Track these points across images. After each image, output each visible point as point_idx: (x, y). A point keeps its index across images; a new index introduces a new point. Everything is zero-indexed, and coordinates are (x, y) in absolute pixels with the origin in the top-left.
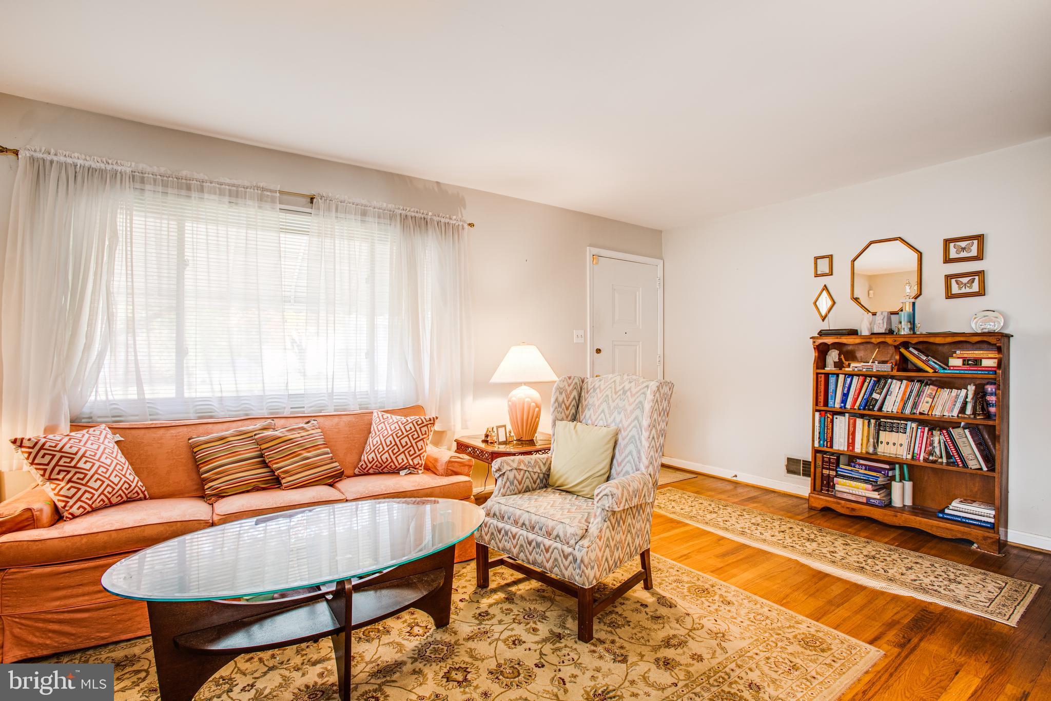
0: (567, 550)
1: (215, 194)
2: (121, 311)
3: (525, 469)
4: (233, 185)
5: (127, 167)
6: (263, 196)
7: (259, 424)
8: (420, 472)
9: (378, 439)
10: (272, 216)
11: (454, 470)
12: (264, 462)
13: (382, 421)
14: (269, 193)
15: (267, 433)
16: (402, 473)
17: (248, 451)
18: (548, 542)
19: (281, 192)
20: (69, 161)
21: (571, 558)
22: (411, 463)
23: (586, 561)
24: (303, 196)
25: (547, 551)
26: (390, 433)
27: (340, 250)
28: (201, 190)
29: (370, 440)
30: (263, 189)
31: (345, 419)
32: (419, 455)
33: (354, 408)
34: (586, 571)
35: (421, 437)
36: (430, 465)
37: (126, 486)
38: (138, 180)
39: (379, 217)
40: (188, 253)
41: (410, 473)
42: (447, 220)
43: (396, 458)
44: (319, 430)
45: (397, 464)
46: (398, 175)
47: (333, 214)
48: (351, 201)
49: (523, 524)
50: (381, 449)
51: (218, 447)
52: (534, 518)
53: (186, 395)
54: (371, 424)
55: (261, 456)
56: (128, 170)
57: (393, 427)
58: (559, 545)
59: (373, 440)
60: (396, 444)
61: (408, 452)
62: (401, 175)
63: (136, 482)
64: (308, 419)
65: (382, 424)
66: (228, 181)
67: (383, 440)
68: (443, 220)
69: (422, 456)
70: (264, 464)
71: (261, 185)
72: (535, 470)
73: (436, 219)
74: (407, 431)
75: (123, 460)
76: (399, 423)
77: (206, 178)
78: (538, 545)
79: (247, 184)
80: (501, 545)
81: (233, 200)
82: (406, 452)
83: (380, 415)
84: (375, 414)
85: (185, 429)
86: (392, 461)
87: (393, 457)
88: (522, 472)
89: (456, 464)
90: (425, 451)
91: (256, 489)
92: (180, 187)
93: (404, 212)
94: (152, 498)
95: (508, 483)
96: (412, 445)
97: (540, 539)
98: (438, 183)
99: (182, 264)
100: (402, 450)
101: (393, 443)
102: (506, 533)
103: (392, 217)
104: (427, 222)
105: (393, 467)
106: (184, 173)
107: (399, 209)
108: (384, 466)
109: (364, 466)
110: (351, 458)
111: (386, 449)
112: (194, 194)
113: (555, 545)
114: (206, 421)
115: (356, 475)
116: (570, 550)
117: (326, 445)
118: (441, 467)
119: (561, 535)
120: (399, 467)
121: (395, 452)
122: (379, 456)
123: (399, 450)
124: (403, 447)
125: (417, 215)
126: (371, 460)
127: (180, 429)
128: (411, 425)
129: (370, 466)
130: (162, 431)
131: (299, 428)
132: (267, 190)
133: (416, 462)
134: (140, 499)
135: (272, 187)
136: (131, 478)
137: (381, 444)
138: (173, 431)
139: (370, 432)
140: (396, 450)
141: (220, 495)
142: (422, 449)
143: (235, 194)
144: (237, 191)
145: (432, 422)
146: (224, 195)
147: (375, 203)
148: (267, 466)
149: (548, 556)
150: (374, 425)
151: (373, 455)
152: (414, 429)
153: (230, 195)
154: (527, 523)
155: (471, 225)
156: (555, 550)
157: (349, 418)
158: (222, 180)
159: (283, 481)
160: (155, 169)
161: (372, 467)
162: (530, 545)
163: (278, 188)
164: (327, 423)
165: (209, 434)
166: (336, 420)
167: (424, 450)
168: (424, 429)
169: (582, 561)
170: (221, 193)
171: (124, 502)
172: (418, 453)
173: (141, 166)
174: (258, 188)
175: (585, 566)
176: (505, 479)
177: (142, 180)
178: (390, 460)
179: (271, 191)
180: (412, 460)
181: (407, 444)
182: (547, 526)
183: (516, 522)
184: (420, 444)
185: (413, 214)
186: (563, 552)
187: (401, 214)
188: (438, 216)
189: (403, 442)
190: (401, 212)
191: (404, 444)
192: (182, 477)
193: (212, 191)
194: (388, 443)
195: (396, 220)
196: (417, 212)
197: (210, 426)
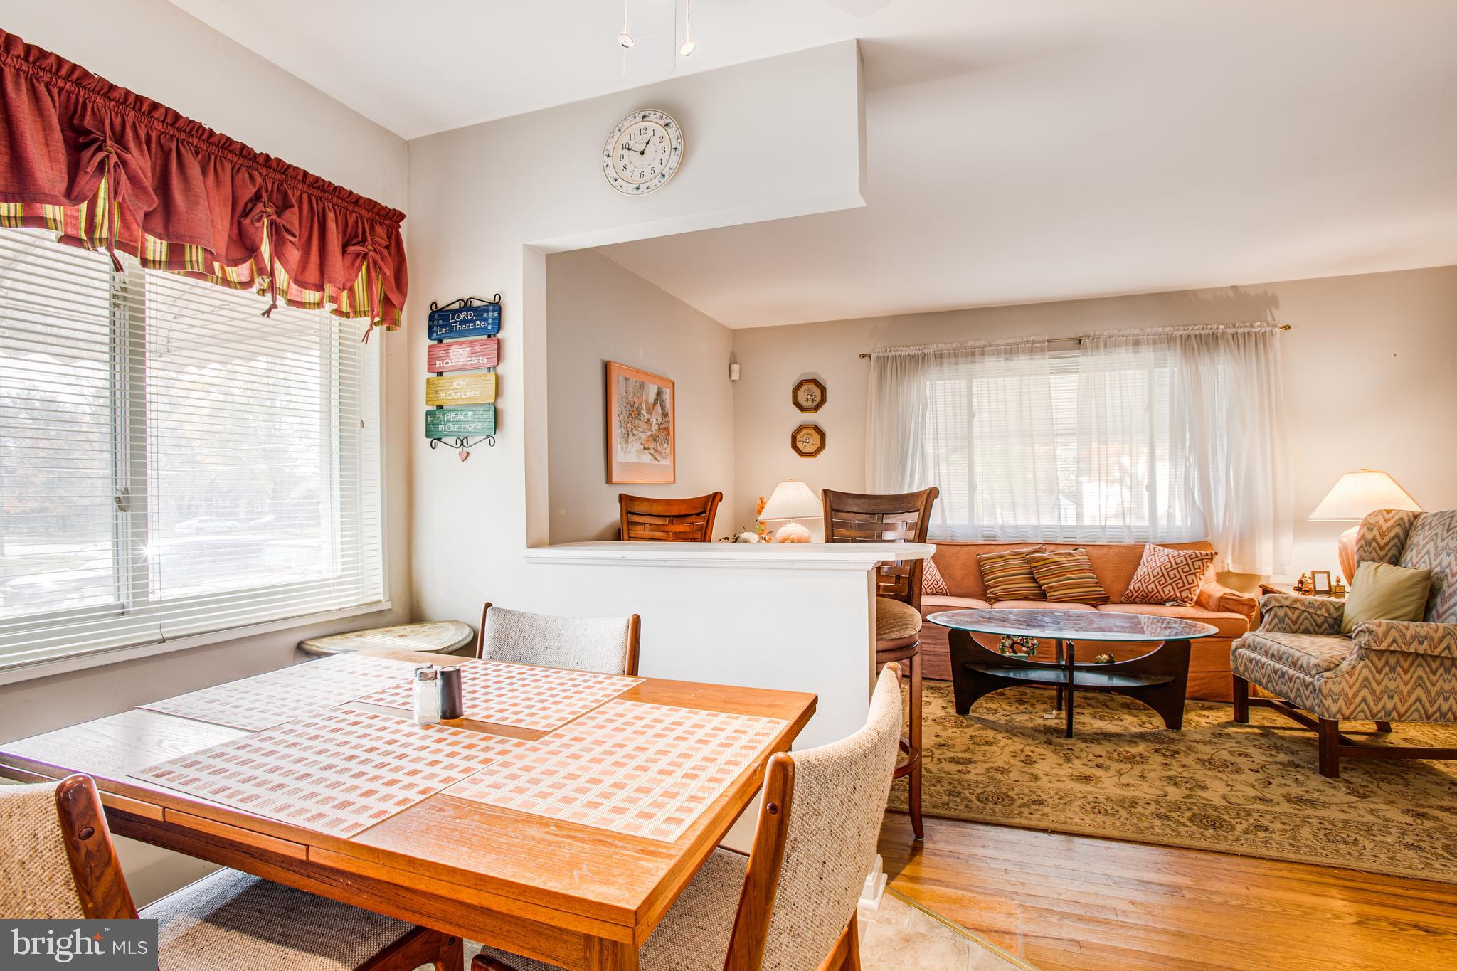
0: (1308, 679)
1: (993, 354)
2: (930, 449)
3: (1303, 608)
4: (1008, 344)
5: (930, 350)
6: (1033, 348)
7: (1031, 548)
8: (1188, 605)
9: (1145, 570)
10: (1043, 362)
11: (1229, 607)
12: (1033, 578)
13: (1153, 553)
14: (1038, 345)
15: (1036, 554)
16: (1168, 604)
17: (1021, 567)
18: (1291, 672)
19: (1049, 341)
20: (897, 354)
21: (1311, 687)
22: (1178, 595)
23: (1325, 690)
24: (1069, 339)
25: (1291, 681)
26: (1158, 564)
27: (1111, 381)
28: (983, 353)
29: (1139, 570)
30: (1033, 342)
31: (1116, 550)
32: (1189, 589)
33: (1129, 541)
34: (1324, 701)
35: (1193, 571)
36: (1204, 601)
37: (935, 582)
38: (939, 357)
39: (1154, 343)
40: (975, 407)
41: (1177, 605)
42: (1247, 330)
43: (1162, 589)
44: (1087, 557)
45: (1163, 595)
46: (1178, 292)
47: (1102, 349)
48: (1121, 333)
49: (1273, 655)
50: (1148, 579)
51: (998, 564)
52: (1283, 649)
53: (976, 523)
54: (1141, 556)
55: (1031, 573)
56: (932, 351)
57: (1162, 560)
58: (1301, 675)
59: (1141, 571)
60: (1163, 576)
61: (1177, 585)
62: (1182, 291)
63: (942, 583)
64: (1076, 547)
65: (1152, 557)
66: (1003, 342)
67: (1150, 571)
68: (1240, 331)
69: (1192, 590)
70: (1034, 580)
71: (1031, 339)
72: (1319, 613)
73: (1230, 331)
74: (1176, 564)
75: (934, 565)
76: (1170, 556)
77: (986, 343)
78: (1283, 674)
79: (1018, 340)
80: (1252, 676)
81: (1008, 356)
82: (1174, 584)
83: (1152, 548)
84: (1147, 547)
85: (974, 548)
86: (1158, 592)
87: (1160, 588)
88: (1297, 613)
89: (1231, 602)
90: (1198, 585)
91: (1026, 598)
92: (967, 356)
93: (1185, 333)
94: (951, 595)
95: (1276, 620)
96: (1181, 578)
97: (1285, 669)
98: (1233, 287)
99: (971, 414)
100: (1169, 582)
101: (1161, 574)
102: (1257, 662)
103: (1170, 340)
104: (1217, 337)
105: (1160, 598)
106: (970, 344)
107: (1179, 330)
108: (1150, 595)
109: (1130, 595)
110: (1117, 587)
111: (1153, 579)
112: (978, 359)
113: (1298, 674)
114: (990, 544)
115: (1122, 603)
116: (1311, 680)
117: (1092, 570)
118: (1212, 604)
119: (1305, 665)
120: (1165, 598)
121: (1161, 583)
122: (1144, 586)
123: (1166, 582)
124: (1171, 579)
125: (1203, 332)
126: (1137, 589)
127: (971, 548)
128: (1183, 558)
129: (1136, 594)
130: (958, 548)
131: (1066, 553)
132: (1036, 342)
133: (1184, 595)
134: (944, 595)
135: (1041, 338)
136: (938, 578)
137: (1148, 574)
138: (966, 549)
139: (1140, 564)
140: (1163, 581)
141: (998, 599)
142: (1193, 582)
143: (1009, 352)
144: (1011, 349)
145: (1209, 557)
146: (1001, 354)
147: (1148, 330)
148: (1036, 582)
149: (1291, 685)
150: (1144, 557)
151: (1139, 584)
152: (1185, 563)
153: (1005, 354)
154: (1276, 653)
155: (1286, 327)
156: (1298, 680)
157: (1121, 549)
158: (998, 342)
159: (1048, 595)
160: (949, 346)
161: (1137, 596)
162: (1276, 674)
163: (1047, 337)
164: (1096, 552)
165: (991, 553)
166: (1105, 550)
167: (1196, 584)
168: (1197, 564)
169: (1320, 690)
170: (998, 353)
171: (934, 594)
172: (1187, 586)
173: (941, 346)
174: (1028, 342)
175: (1322, 695)
176: (1272, 616)
177: (941, 356)
178: (1156, 591)
179: (1040, 342)
180: (1180, 592)
181: (1175, 576)
182: (1293, 657)
183: (1266, 653)
184: (1190, 578)
185: (1198, 332)
186: (1304, 681)
187: (1181, 336)
188: (1234, 327)
189: (1171, 574)
190: (1181, 333)
191: (1172, 576)
192: (971, 583)
193: (991, 354)
194: (1155, 574)
195: (1175, 342)
196: (1203, 329)
197: (993, 547)
